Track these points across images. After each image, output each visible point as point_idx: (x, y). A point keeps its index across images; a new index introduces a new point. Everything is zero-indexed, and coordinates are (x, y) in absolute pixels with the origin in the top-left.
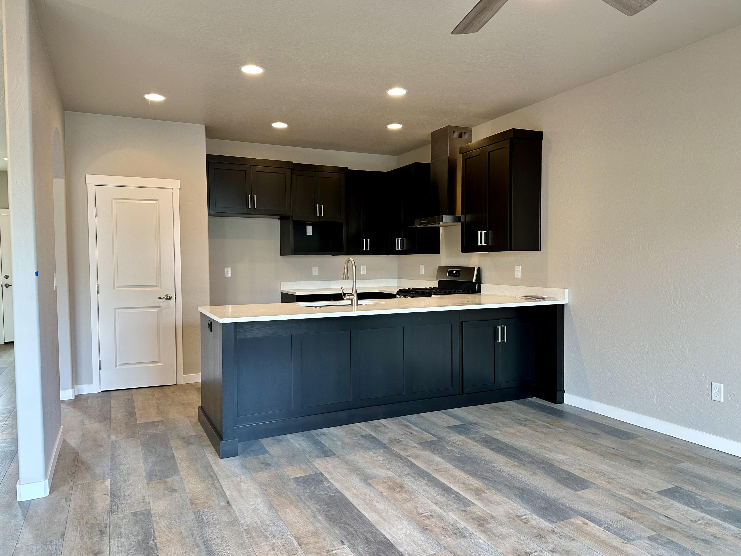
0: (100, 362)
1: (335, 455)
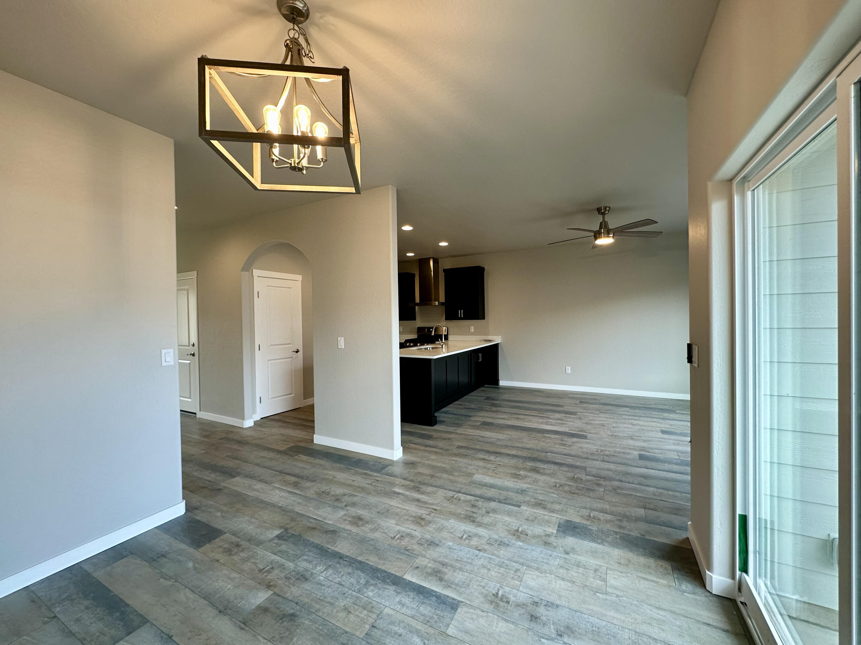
0: (260, 397)
1: (472, 416)
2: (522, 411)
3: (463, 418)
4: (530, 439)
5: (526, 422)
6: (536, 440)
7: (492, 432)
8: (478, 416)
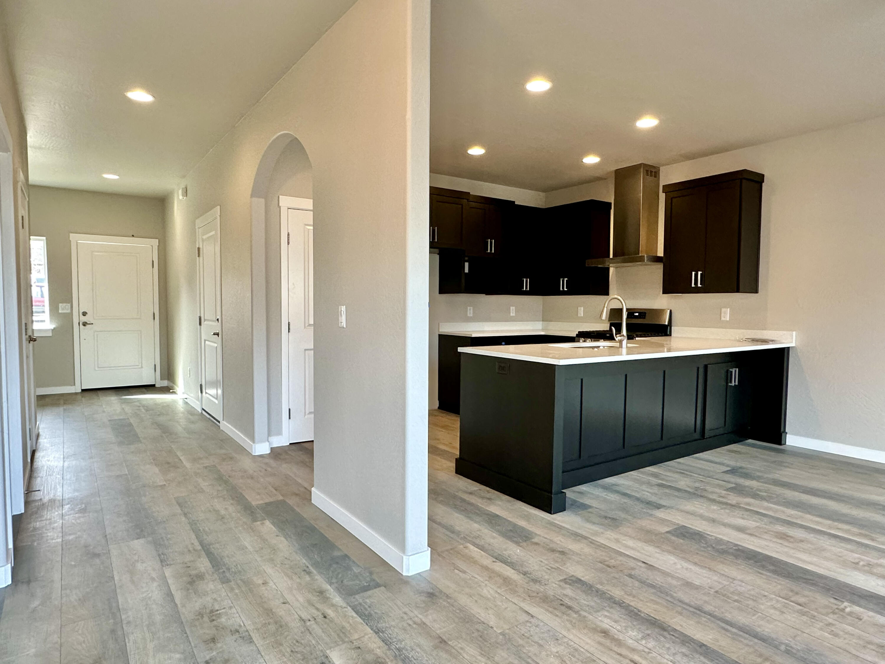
0: (289, 410)
1: (664, 506)
2: (810, 520)
3: (638, 507)
4: (785, 606)
5: (804, 551)
6: (804, 614)
7: (684, 558)
8: (678, 509)
